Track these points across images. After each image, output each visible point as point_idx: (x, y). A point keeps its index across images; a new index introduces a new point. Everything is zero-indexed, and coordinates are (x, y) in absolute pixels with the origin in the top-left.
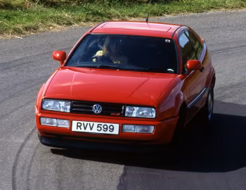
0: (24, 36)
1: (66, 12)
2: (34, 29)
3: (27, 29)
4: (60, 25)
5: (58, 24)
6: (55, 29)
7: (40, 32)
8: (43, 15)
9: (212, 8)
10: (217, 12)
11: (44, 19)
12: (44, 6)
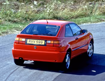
0: (2, 36)
1: (21, 25)
2: (6, 33)
3: (3, 33)
4: (18, 31)
5: (17, 30)
6: (16, 33)
7: (9, 34)
8: (11, 26)
9: (85, 22)
10: (87, 24)
11: (11, 28)
12: (11, 23)
